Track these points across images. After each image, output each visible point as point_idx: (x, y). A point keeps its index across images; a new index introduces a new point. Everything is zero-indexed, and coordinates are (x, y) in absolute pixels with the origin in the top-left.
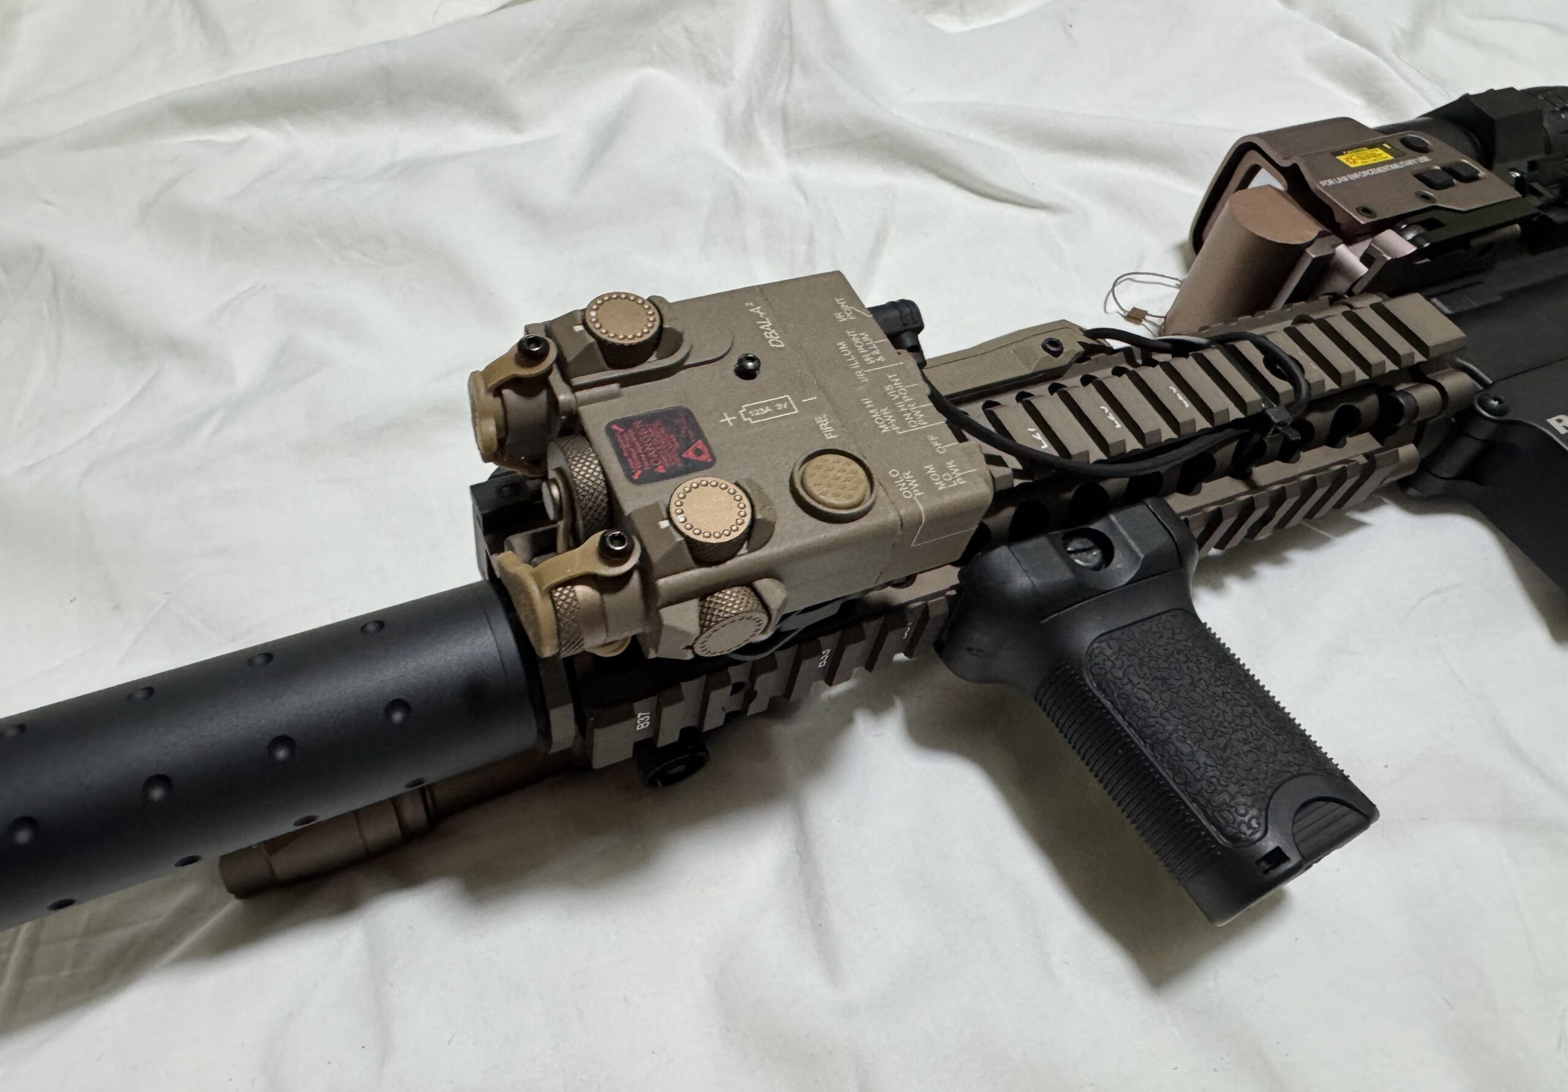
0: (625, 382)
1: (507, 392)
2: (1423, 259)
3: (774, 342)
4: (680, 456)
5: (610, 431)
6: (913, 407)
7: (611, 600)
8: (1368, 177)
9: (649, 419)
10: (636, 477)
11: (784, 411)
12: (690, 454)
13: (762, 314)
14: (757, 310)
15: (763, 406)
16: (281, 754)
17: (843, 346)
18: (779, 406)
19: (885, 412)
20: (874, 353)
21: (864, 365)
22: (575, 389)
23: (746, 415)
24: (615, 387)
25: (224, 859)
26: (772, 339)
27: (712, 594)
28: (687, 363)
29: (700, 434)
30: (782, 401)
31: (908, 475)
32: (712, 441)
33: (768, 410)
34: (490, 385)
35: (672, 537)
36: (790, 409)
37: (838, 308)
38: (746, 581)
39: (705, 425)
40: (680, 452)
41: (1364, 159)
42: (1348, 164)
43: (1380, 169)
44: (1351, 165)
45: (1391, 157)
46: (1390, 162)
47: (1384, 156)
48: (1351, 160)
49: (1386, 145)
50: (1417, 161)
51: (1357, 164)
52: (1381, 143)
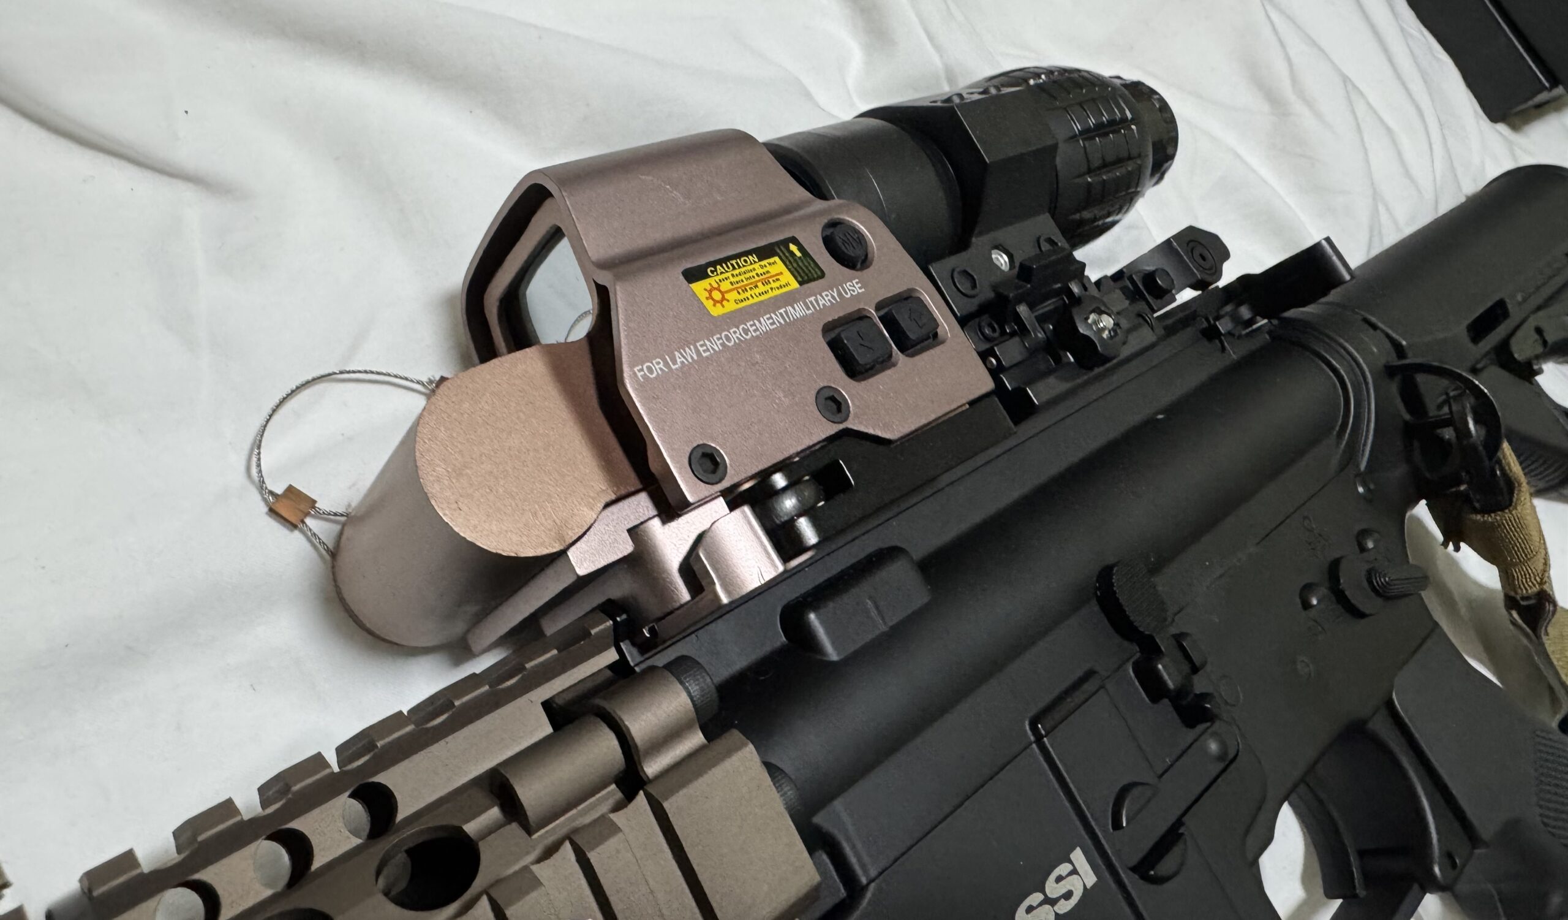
8: (738, 342)
41: (754, 297)
42: (709, 304)
43: (765, 324)
44: (716, 311)
45: (795, 285)
46: (789, 299)
47: (783, 282)
48: (717, 295)
49: (793, 248)
50: (840, 294)
51: (730, 307)
52: (785, 242)
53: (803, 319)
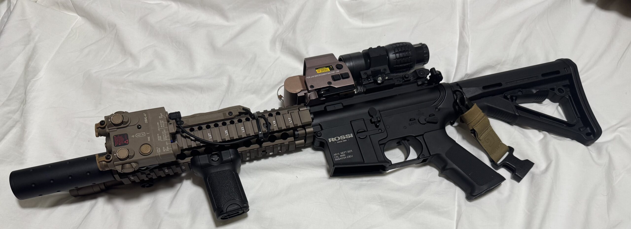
0: (117, 128)
1: (99, 128)
2: (324, 98)
3: (146, 122)
4: (123, 142)
5: (114, 137)
6: (166, 136)
7: (108, 164)
8: (320, 76)
9: (120, 135)
10: (115, 145)
11: (143, 135)
12: (125, 142)
13: (146, 116)
14: (145, 115)
15: (140, 134)
16: (70, 178)
17: (158, 123)
18: (142, 134)
19: (160, 137)
20: (163, 125)
21: (160, 127)
22: (109, 130)
23: (136, 136)
24: (116, 129)
25: (70, 190)
26: (146, 121)
27: (125, 164)
28: (129, 125)
29: (128, 139)
30: (143, 133)
31: (159, 149)
32: (129, 140)
33: (140, 135)
34: (97, 127)
35: (115, 157)
36: (144, 135)
37: (160, 115)
38: (130, 163)
39: (129, 137)
40: (124, 141)
41: (323, 71)
42: (317, 72)
43: (324, 74)
44: (318, 73)
45: (329, 70)
46: (328, 72)
47: (328, 70)
48: (319, 71)
49: (331, 67)
50: (335, 72)
51: (320, 72)
52: (330, 66)
53: (329, 74)
